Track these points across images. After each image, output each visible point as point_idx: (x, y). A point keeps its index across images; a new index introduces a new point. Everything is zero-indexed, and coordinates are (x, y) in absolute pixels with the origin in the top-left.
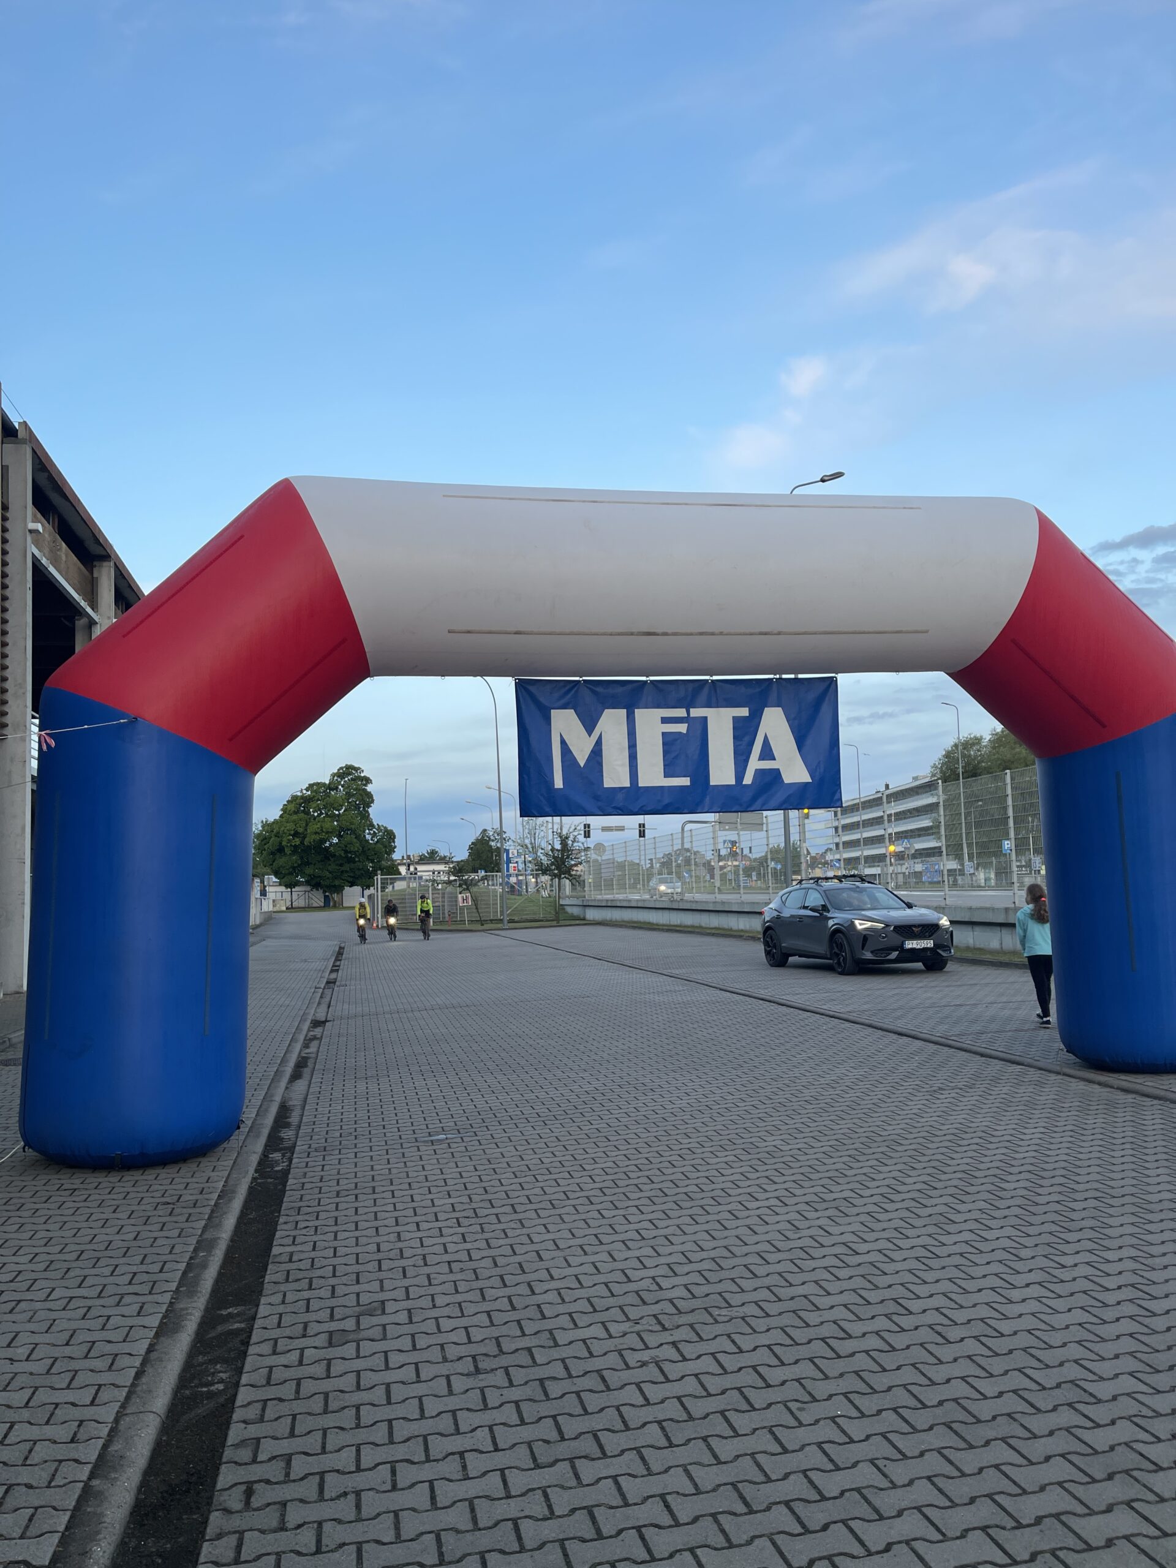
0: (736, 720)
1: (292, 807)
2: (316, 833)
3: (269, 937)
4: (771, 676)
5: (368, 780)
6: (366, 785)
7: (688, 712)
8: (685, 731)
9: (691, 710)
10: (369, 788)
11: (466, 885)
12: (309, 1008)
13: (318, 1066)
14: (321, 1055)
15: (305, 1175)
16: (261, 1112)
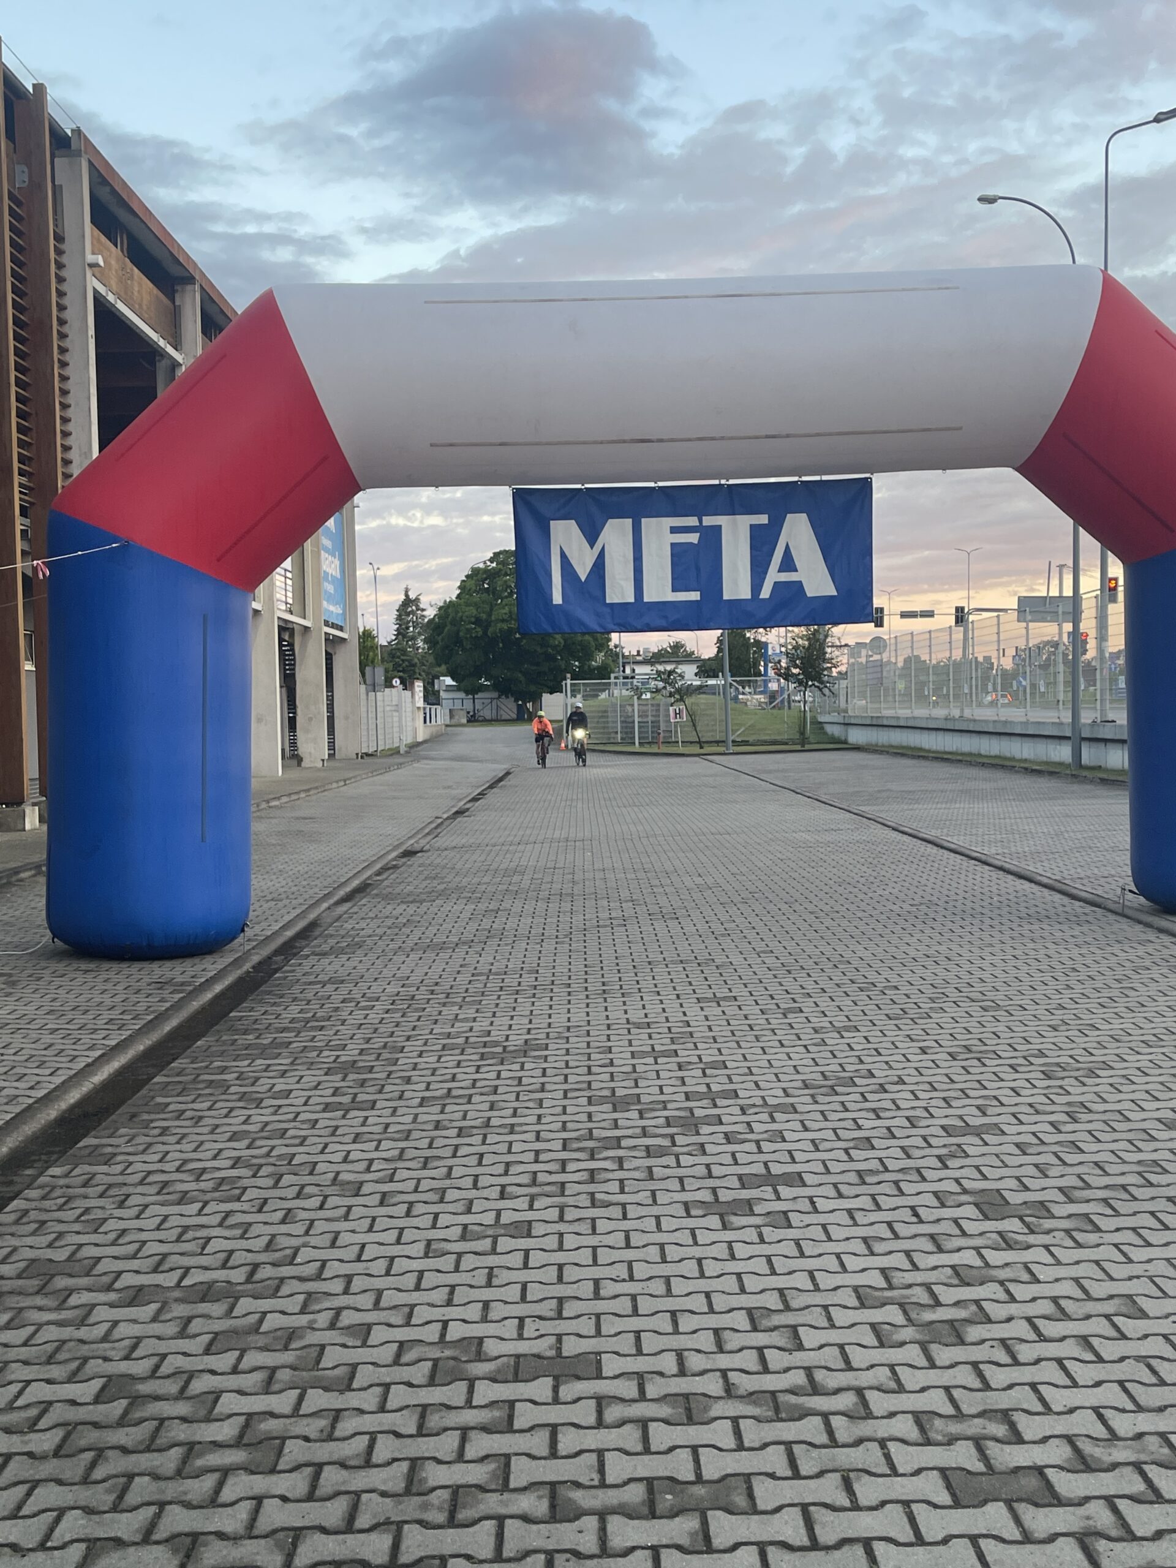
0: (753, 527)
3: (426, 759)
4: (796, 479)
7: (700, 521)
8: (696, 542)
9: (704, 518)
11: (680, 694)
12: (410, 838)
13: (375, 892)
14: (386, 883)
15: (293, 971)
16: (285, 927)
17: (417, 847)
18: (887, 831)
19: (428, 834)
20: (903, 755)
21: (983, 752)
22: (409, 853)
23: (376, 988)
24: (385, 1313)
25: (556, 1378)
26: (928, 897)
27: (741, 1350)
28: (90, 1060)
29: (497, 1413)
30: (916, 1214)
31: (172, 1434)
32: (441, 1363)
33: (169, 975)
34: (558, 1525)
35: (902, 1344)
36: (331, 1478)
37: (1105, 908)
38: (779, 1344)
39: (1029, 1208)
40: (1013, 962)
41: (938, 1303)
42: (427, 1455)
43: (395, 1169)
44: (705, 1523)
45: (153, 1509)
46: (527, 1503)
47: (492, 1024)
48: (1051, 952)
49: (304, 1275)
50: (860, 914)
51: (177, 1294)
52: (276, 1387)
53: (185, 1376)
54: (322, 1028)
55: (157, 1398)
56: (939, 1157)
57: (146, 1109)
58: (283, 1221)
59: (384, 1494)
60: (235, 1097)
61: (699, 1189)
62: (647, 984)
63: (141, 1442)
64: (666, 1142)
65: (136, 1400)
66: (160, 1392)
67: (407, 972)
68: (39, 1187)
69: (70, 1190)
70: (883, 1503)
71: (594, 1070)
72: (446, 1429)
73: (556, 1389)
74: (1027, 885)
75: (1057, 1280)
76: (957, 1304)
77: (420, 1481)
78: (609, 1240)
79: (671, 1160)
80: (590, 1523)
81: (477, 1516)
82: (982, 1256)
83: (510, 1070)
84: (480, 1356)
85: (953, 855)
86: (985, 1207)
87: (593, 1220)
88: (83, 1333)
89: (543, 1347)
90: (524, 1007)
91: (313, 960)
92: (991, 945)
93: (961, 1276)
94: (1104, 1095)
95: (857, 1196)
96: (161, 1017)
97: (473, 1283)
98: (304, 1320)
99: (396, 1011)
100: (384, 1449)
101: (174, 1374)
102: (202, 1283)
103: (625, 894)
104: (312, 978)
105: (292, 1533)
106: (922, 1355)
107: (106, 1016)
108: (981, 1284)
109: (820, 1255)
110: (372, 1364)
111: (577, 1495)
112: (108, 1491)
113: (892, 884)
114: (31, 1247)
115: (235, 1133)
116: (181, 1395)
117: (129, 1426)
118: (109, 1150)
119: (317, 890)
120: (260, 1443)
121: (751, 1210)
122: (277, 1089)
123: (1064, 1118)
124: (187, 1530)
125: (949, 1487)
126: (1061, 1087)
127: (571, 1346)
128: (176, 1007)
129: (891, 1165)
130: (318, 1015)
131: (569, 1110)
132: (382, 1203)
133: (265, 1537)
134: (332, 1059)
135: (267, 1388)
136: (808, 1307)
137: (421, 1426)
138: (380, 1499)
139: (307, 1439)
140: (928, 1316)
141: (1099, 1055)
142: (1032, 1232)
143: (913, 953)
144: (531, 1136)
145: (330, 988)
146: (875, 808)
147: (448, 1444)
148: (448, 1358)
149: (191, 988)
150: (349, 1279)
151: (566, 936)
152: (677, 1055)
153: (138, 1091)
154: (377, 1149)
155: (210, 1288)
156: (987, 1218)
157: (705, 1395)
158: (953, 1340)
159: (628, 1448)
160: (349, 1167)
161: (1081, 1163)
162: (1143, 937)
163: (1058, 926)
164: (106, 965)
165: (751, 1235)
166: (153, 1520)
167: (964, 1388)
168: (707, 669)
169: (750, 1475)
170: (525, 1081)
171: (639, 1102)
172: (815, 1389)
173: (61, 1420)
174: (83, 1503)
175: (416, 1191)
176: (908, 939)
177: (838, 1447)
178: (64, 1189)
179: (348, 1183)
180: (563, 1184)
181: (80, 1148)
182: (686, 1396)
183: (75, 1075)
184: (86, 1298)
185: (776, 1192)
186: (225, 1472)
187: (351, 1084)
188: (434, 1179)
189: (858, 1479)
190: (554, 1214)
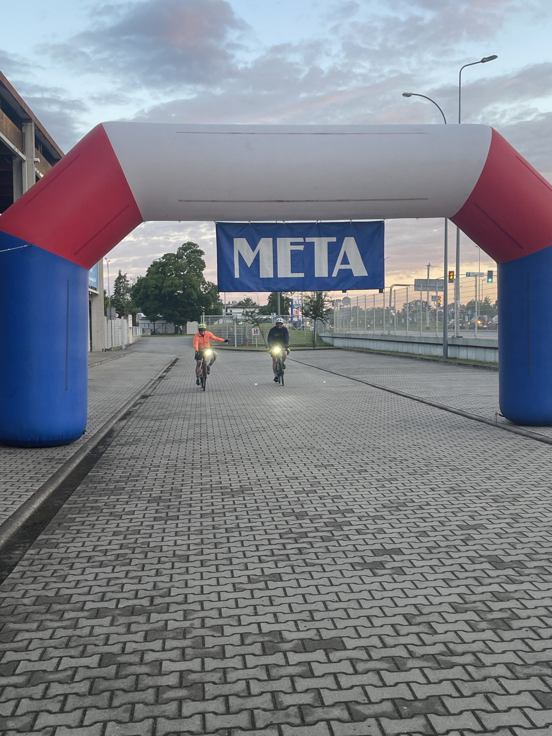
0: (329, 243)
1: (153, 269)
2: (169, 287)
3: (135, 352)
4: (349, 221)
5: (201, 253)
6: (200, 256)
7: (305, 240)
8: (302, 249)
9: (307, 238)
10: (203, 258)
11: (256, 322)
12: (143, 389)
13: (135, 415)
14: (139, 411)
15: (111, 453)
16: (100, 431)
17: (148, 393)
18: (370, 387)
19: (150, 387)
20: (362, 352)
21: (399, 351)
22: (144, 397)
23: (156, 462)
24: (227, 619)
25: (325, 650)
26: (402, 418)
27: (408, 634)
28: (29, 497)
29: (304, 668)
30: (463, 568)
31: (146, 682)
32: (265, 644)
33: (51, 455)
34: (357, 723)
35: (484, 630)
36: (234, 702)
37: (486, 423)
38: (425, 631)
39: (514, 564)
40: (455, 448)
41: (491, 611)
42: (278, 690)
43: (202, 549)
44: (428, 720)
45: (151, 721)
46: (336, 713)
47: (220, 478)
48: (471, 443)
49: (178, 601)
50: (374, 425)
51: (118, 612)
52: (188, 657)
53: (140, 653)
54: (137, 481)
55: (131, 664)
56: (461, 540)
57: (64, 520)
58: (157, 575)
59: (265, 710)
60: (107, 514)
61: (354, 557)
62: (287, 459)
63: (131, 686)
64: (329, 534)
65: (120, 665)
66: (131, 661)
67: (168, 454)
68: (26, 560)
69: (43, 561)
70: (510, 709)
71: (280, 500)
72: (282, 677)
73: (327, 655)
74: (445, 412)
75: (543, 598)
76: (501, 610)
77: (280, 702)
78: (321, 582)
79: (335, 543)
80: (372, 721)
81: (315, 719)
82: (503, 587)
83: (238, 500)
84: (283, 640)
85: (405, 398)
86: (493, 563)
87: (310, 572)
88: (78, 632)
89: (311, 634)
90: (232, 470)
91: (119, 448)
92: (441, 440)
93: (497, 597)
94: (526, 510)
95: (431, 559)
96: (55, 476)
97: (264, 604)
98: (187, 624)
99: (170, 472)
100: (255, 687)
101: (134, 652)
102: (128, 606)
103: (259, 416)
104: (122, 457)
105: (226, 731)
106: (495, 635)
107: (29, 475)
108: (508, 600)
109: (426, 588)
110: (232, 645)
111: (359, 708)
112: (125, 712)
113: (383, 412)
114: (35, 590)
115: (114, 532)
116: (142, 662)
117: (122, 678)
118: (54, 541)
119: (108, 414)
120: (191, 685)
121: (384, 567)
122: (126, 510)
123: (512, 521)
124: (172, 730)
125: (537, 700)
126: (504, 506)
127: (326, 635)
128: (61, 471)
129: (441, 544)
130: (132, 474)
131: (275, 519)
132: (202, 566)
133: (213, 733)
134: (148, 495)
135: (184, 657)
136: (431, 613)
137: (269, 675)
138: (264, 713)
139: (214, 683)
140: (490, 616)
141: (515, 491)
142: (521, 575)
143: (407, 444)
144: (263, 532)
145: (133, 462)
146: (359, 376)
147: (285, 684)
148: (268, 641)
149: (65, 461)
150: (201, 603)
151: (239, 436)
152: (317, 493)
153: (57, 512)
154: (189, 539)
155: (133, 608)
156: (497, 569)
157: (401, 657)
158: (506, 627)
159: (374, 683)
160: (179, 548)
161: (529, 542)
162: (509, 436)
163: (468, 431)
164: (18, 451)
165: (388, 578)
166: (153, 727)
167: (522, 651)
168: (264, 311)
169: (439, 696)
170: (248, 505)
171: (308, 515)
172: (452, 653)
173: (86, 677)
174: (114, 718)
175: (216, 559)
176: (401, 437)
177: (476, 681)
178: (40, 561)
179: (181, 556)
180: (288, 555)
181: (40, 540)
182: (393, 658)
183: (24, 504)
184: (72, 615)
185: (392, 558)
186: (180, 701)
187: (163, 507)
188: (223, 553)
189: (493, 697)
190: (289, 570)
